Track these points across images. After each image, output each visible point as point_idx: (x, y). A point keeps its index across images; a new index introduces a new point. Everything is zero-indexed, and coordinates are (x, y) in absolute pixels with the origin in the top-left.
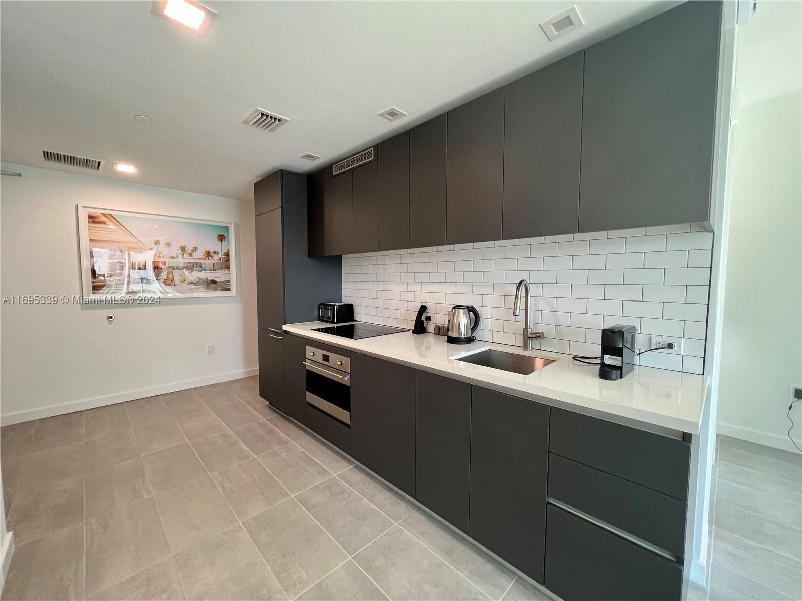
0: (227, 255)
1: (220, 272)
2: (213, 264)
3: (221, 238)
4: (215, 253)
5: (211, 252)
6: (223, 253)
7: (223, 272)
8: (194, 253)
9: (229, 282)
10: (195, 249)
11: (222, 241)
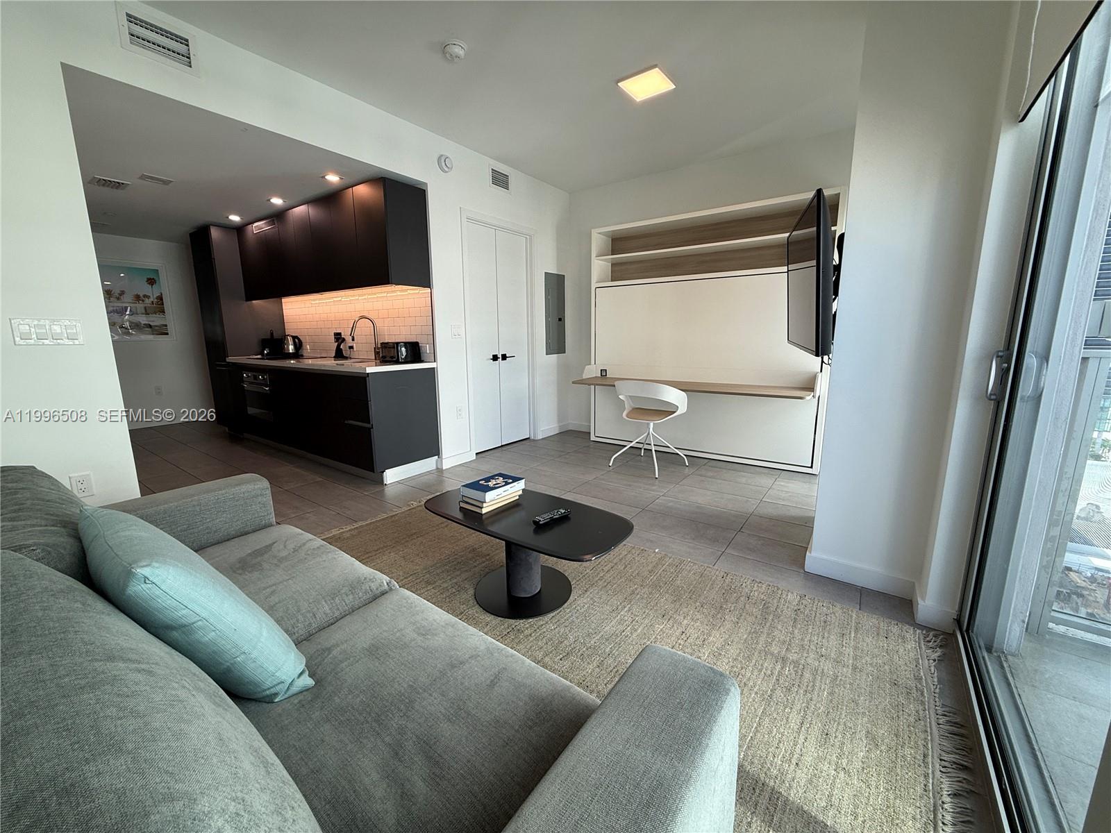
0: (160, 298)
1: (154, 315)
2: (145, 308)
3: (151, 282)
4: (145, 296)
5: (141, 296)
6: (155, 296)
7: (157, 315)
8: (122, 297)
9: (166, 326)
10: (122, 293)
11: (152, 285)
